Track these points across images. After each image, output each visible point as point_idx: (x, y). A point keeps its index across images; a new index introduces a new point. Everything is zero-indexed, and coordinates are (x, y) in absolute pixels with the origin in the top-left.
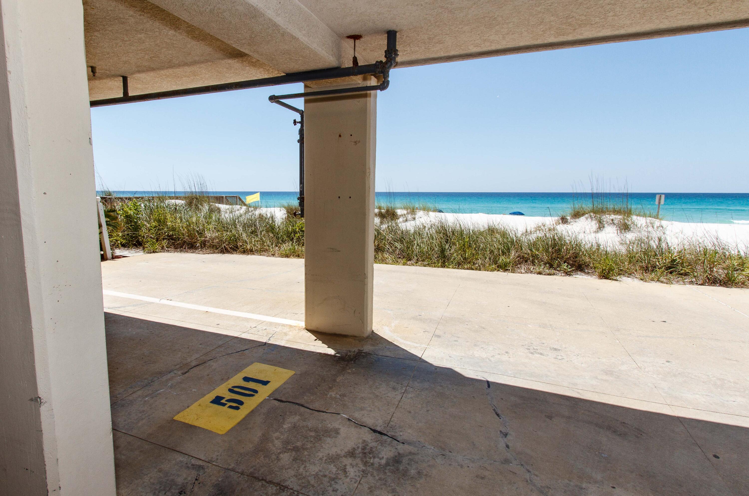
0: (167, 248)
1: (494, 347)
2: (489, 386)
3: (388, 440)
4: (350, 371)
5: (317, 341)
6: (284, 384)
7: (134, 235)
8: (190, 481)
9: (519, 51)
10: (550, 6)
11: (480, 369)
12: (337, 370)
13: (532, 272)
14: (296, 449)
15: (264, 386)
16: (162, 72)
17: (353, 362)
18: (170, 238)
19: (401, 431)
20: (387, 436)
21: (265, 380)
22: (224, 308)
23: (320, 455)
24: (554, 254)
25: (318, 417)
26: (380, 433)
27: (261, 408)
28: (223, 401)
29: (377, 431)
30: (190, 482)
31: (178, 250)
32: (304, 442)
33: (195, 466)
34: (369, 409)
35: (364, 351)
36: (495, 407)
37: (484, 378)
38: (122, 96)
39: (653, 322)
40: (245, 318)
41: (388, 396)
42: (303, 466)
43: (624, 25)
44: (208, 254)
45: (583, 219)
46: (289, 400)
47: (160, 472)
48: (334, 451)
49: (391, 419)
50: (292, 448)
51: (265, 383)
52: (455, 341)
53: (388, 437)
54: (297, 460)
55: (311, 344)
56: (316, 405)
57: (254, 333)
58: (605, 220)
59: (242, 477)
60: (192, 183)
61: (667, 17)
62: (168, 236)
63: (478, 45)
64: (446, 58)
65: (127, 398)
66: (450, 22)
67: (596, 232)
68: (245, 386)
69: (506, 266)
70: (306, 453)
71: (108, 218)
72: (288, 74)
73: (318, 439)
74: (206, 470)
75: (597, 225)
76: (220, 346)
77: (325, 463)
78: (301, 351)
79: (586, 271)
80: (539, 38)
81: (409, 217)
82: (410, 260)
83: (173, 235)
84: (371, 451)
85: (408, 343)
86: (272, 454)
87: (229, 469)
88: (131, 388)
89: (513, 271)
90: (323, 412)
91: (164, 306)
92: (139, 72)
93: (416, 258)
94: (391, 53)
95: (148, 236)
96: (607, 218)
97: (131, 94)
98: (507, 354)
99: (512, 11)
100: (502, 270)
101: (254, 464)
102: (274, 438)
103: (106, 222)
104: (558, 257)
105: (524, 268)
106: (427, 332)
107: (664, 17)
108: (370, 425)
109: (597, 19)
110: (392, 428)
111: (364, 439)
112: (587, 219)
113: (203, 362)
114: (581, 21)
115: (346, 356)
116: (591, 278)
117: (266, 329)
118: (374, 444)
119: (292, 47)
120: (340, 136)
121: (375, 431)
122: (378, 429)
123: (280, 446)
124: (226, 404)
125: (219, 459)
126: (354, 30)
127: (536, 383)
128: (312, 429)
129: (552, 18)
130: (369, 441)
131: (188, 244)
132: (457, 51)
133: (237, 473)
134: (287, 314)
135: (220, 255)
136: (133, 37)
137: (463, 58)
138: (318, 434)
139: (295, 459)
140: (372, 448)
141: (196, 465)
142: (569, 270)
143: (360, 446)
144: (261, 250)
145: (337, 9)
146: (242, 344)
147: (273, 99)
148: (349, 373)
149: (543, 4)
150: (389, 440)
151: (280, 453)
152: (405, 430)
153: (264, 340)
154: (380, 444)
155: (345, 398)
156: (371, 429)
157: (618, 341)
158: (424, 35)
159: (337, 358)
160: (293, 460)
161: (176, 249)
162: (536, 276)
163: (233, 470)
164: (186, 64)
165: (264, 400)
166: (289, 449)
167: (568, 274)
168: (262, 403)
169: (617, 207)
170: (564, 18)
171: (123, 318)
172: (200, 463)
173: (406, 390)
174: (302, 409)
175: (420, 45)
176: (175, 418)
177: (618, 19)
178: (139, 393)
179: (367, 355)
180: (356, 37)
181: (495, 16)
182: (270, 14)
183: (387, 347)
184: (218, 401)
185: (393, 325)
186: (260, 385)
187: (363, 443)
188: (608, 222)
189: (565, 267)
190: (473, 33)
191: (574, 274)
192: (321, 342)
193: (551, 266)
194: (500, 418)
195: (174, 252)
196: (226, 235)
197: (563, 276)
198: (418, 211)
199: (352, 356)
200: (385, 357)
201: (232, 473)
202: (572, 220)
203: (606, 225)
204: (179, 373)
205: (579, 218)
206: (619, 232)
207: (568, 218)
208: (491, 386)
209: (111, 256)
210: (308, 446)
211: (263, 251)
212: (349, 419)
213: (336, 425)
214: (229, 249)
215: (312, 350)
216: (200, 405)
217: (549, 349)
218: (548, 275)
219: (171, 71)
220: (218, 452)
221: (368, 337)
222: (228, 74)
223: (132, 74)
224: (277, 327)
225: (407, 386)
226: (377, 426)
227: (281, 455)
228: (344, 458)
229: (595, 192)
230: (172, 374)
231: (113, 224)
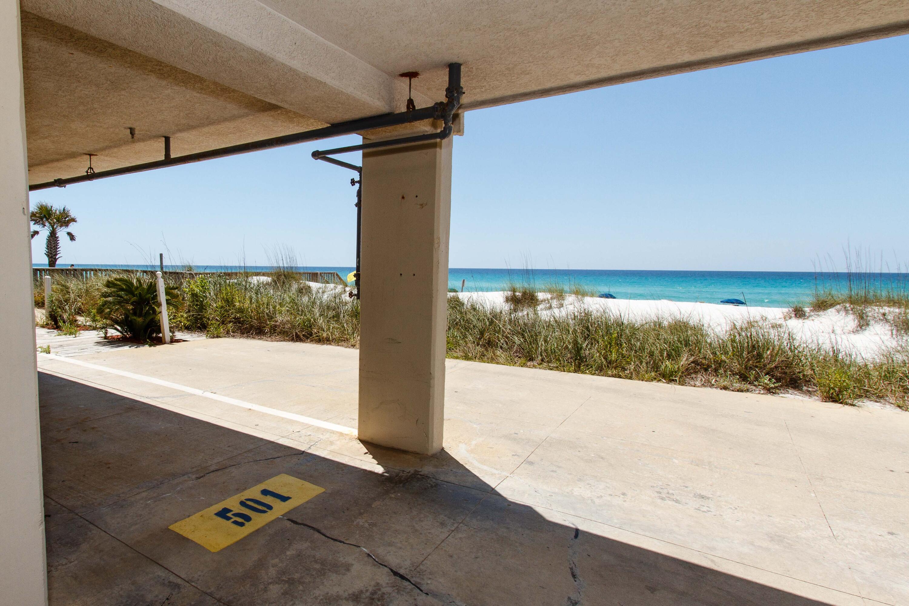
0: (233, 332)
1: (608, 485)
2: (576, 536)
3: (409, 587)
4: (393, 496)
5: (367, 454)
6: (307, 502)
7: (199, 317)
8: (160, 599)
9: (642, 76)
10: (663, 13)
11: (572, 512)
12: (377, 493)
13: (713, 385)
14: (291, 582)
15: (283, 503)
16: (204, 129)
17: (401, 485)
18: (237, 321)
19: (430, 579)
20: (410, 581)
21: (286, 496)
22: (271, 407)
23: (317, 592)
24: (751, 362)
25: (332, 547)
26: (402, 577)
27: (269, 528)
28: (229, 515)
29: (399, 574)
30: (159, 601)
31: (244, 336)
32: (302, 575)
33: (172, 584)
34: (399, 545)
35: (421, 473)
36: (573, 565)
37: (573, 524)
38: (164, 159)
39: (891, 473)
40: (291, 420)
41: (430, 533)
42: (292, 603)
43: (796, 28)
44: (277, 341)
45: (831, 311)
46: (305, 522)
47: (133, 584)
48: (335, 590)
49: (423, 561)
50: (287, 579)
51: (285, 499)
52: (553, 471)
53: (410, 583)
54: (287, 594)
55: (358, 458)
56: (335, 533)
57: (294, 438)
58: (870, 314)
59: (218, 604)
60: (280, 256)
61: (864, 12)
62: (235, 318)
63: (580, 72)
64: (540, 92)
65: (130, 499)
66: (528, 47)
67: (854, 332)
68: (260, 500)
69: (671, 375)
70: (301, 588)
71: (169, 296)
72: (333, 124)
73: (321, 573)
74: (181, 590)
75: (856, 321)
76: (250, 451)
77: (320, 603)
78: (342, 466)
79: (805, 388)
80: (666, 57)
81: (555, 303)
82: (531, 359)
83: (240, 318)
84: (381, 598)
85: (485, 468)
86: (261, 583)
87: (206, 593)
88: (138, 488)
89: (682, 383)
90: (341, 542)
91: (206, 398)
92: (180, 131)
93: (540, 358)
94: (452, 92)
95: (213, 318)
96: (873, 311)
97: (173, 156)
98: (622, 496)
99: (610, 26)
100: (665, 379)
101: (236, 591)
102: (270, 565)
103: (167, 300)
104: (757, 367)
105: (701, 380)
106: (518, 456)
107: (859, 12)
108: (393, 565)
109: (747, 25)
110: (419, 572)
111: (378, 581)
112: (838, 311)
113: (224, 467)
114: (722, 30)
115: (396, 476)
116: (810, 400)
117: (310, 435)
118: (389, 590)
119: (323, 93)
120: (403, 198)
121: (396, 574)
122: (402, 572)
123: (274, 575)
124: (230, 518)
125: (200, 579)
126: (407, 66)
127: (651, 540)
128: (319, 561)
129: (674, 29)
130: (384, 585)
131: (256, 329)
132: (554, 82)
133: (213, 599)
134: (343, 418)
135: (290, 343)
136: (160, 94)
137: (564, 90)
138: (325, 567)
139: (285, 593)
140: (384, 594)
141: (174, 583)
142: (772, 386)
143: (370, 589)
144: (341, 339)
145: (374, 44)
146: (275, 451)
147: (317, 155)
148: (391, 498)
149: (650, 12)
150: (411, 587)
151: (270, 584)
152: (436, 577)
153: (302, 448)
154: (396, 591)
155: (374, 528)
156: (392, 570)
157: (813, 495)
158: (499, 66)
159: (383, 478)
160: (283, 594)
161: (242, 334)
162: (719, 391)
163: (211, 595)
164: (226, 120)
165: (275, 519)
166: (283, 580)
167: (769, 391)
168: (272, 522)
169: (895, 295)
170: (692, 27)
171: (157, 410)
172: (179, 581)
173: (457, 527)
174: (317, 535)
175: (499, 79)
176: (171, 527)
177: (781, 21)
178: (144, 494)
179: (424, 478)
180: (411, 75)
181: (589, 34)
182: (281, 57)
183: (454, 470)
184: (223, 514)
185: (474, 442)
186: (278, 501)
187: (375, 586)
188: (875, 318)
189: (766, 381)
190: (565, 57)
191: (781, 393)
192: (371, 456)
193: (744, 378)
194: (575, 581)
195: (240, 338)
196: (299, 319)
197: (763, 394)
198: (567, 295)
199: (404, 477)
200: (446, 483)
201: (209, 598)
202: (812, 314)
203: (872, 322)
204: (194, 477)
205: (824, 310)
206: (894, 332)
207: (807, 310)
208: (580, 536)
209: (169, 340)
210: (307, 581)
211: (342, 341)
212: (369, 555)
213: (350, 559)
214: (302, 336)
215: (357, 466)
216: (202, 516)
217: (691, 495)
218: (738, 391)
219: (212, 128)
220: (202, 572)
221: (434, 456)
222: (276, 128)
223: (174, 133)
224: (324, 433)
225: (460, 523)
226: (401, 568)
227: (271, 586)
228: (344, 601)
229: (854, 272)
230: (186, 477)
231: (174, 303)
